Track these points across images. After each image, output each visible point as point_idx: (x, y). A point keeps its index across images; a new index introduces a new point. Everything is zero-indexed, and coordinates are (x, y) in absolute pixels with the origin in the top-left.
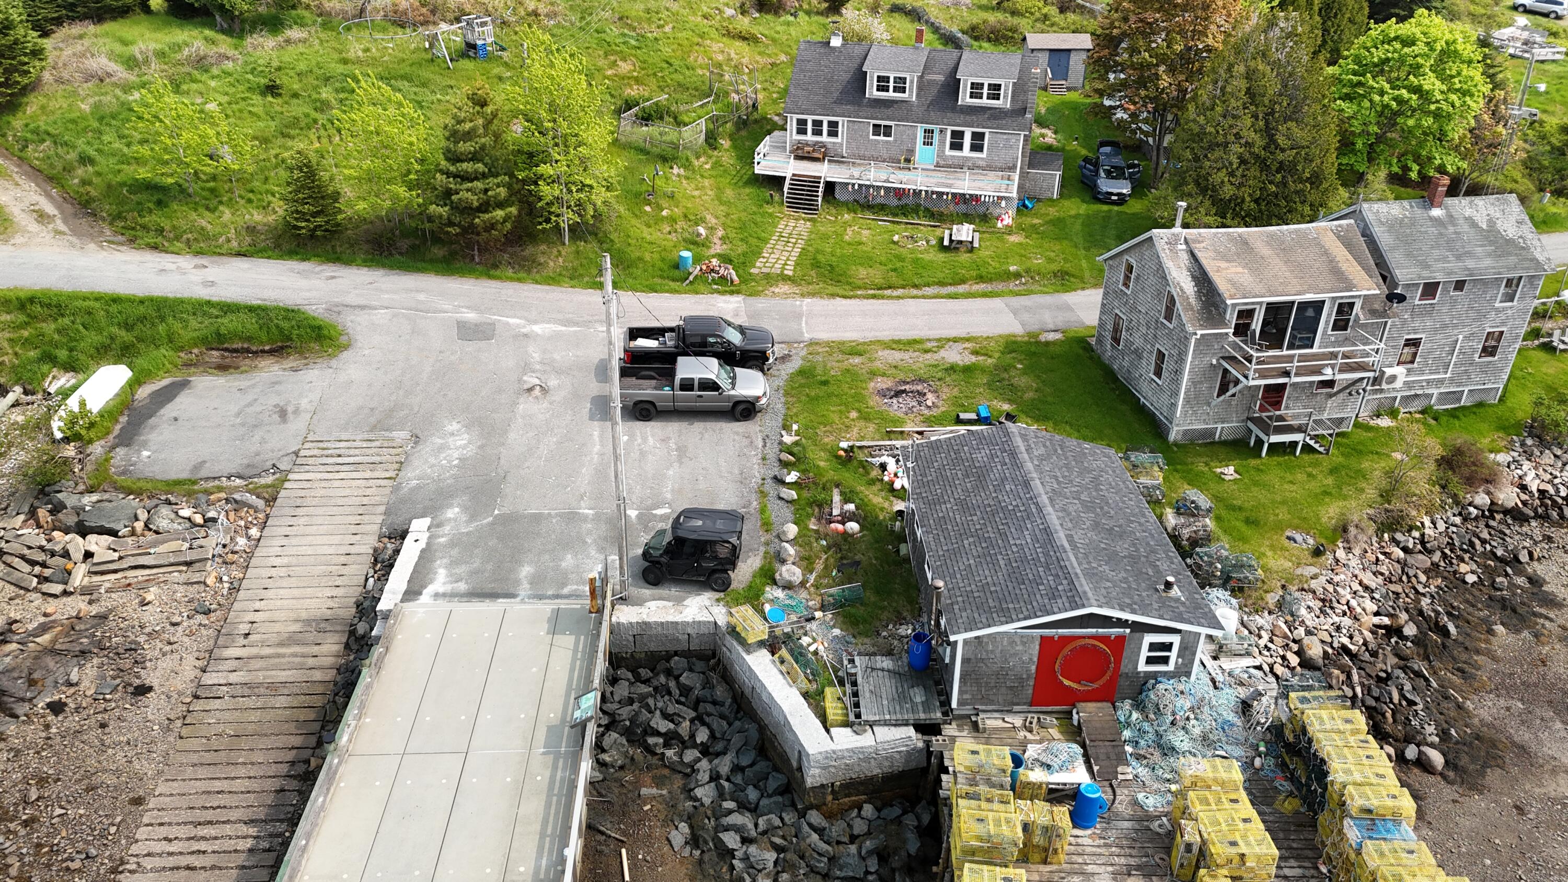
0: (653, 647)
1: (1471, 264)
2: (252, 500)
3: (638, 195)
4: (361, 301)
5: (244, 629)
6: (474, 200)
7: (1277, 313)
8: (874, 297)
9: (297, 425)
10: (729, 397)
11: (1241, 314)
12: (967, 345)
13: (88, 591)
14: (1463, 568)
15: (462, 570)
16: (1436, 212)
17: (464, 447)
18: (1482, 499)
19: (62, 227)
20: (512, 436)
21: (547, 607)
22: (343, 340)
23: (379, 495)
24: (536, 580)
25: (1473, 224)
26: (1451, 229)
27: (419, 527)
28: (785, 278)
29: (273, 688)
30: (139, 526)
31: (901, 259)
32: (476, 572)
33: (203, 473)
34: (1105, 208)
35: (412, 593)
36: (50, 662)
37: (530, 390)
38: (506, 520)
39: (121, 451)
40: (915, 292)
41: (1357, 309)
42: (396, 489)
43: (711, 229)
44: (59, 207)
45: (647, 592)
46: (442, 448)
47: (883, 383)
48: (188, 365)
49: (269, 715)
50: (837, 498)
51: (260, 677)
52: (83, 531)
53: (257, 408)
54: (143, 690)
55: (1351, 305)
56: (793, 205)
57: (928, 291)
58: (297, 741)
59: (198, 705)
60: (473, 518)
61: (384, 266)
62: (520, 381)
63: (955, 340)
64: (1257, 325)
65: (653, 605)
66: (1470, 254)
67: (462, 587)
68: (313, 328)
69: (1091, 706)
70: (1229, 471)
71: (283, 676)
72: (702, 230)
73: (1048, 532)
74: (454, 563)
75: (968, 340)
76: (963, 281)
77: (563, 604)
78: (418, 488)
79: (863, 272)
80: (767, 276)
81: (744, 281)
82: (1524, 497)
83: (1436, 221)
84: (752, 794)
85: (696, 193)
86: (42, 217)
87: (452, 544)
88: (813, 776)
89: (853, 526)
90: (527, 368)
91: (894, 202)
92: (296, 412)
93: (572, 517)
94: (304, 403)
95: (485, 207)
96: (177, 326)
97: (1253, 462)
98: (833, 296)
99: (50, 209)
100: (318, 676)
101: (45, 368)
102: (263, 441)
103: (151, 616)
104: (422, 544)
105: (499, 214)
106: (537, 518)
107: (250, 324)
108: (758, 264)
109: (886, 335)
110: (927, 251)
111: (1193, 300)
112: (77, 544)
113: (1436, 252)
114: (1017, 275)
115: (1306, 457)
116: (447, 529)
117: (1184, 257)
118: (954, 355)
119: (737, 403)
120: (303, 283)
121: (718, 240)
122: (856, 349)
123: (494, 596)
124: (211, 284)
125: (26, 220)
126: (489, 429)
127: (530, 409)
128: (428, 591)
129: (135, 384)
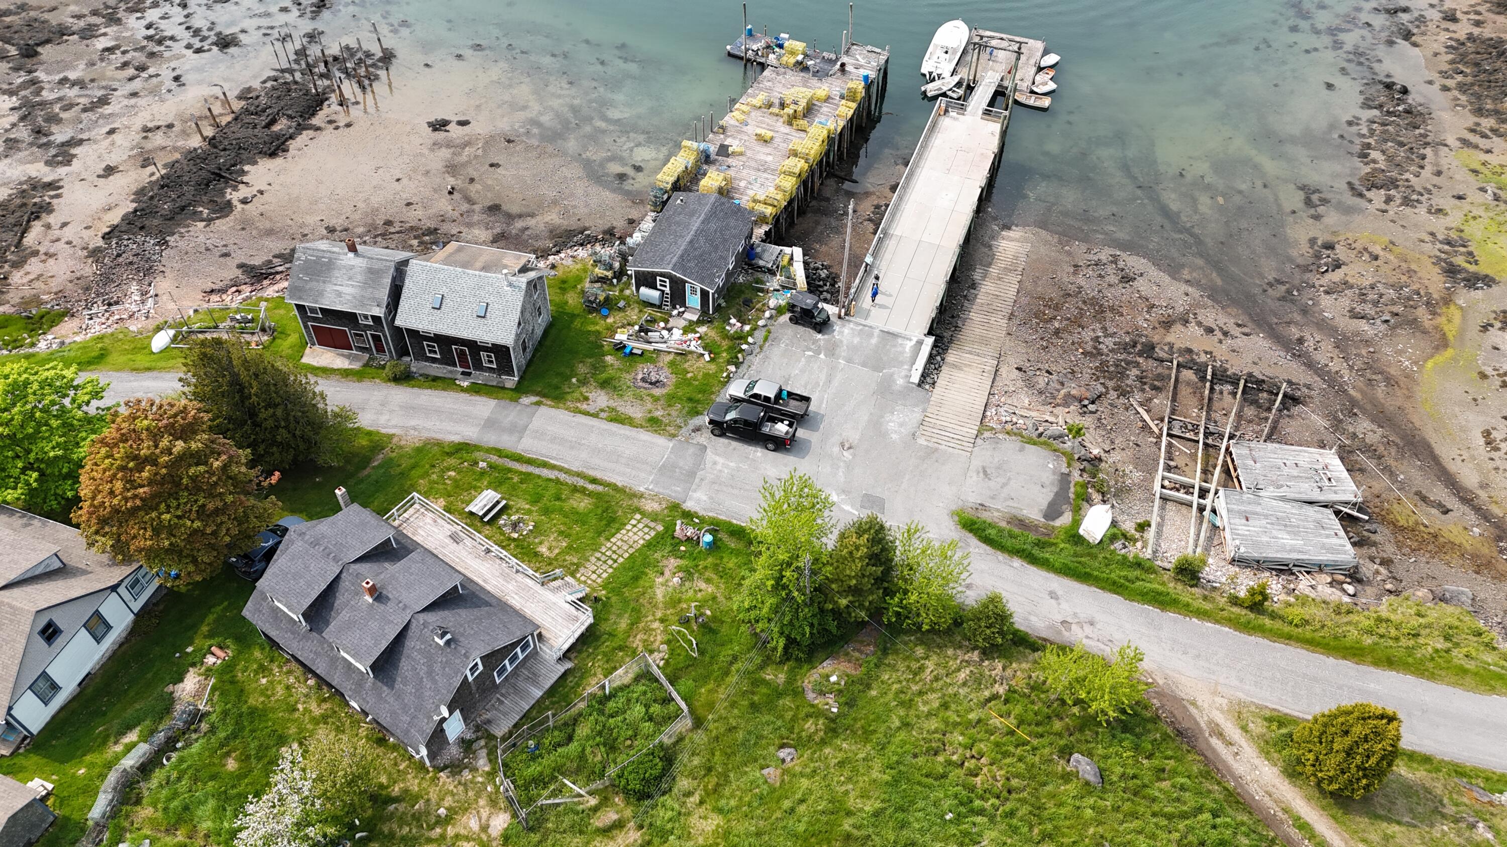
8: (594, 481)
9: (976, 463)
12: (584, 407)
15: (900, 349)
17: (890, 421)
20: (866, 418)
21: (868, 322)
22: (957, 519)
24: (871, 335)
27: (916, 378)
28: (643, 514)
29: (970, 353)
32: (895, 346)
35: (920, 343)
37: (849, 448)
38: (877, 368)
39: (1064, 471)
40: (562, 477)
42: (924, 410)
43: (665, 584)
44: (1214, 751)
46: (901, 425)
48: (1047, 532)
53: (1001, 480)
54: (1019, 369)
60: (892, 375)
62: (854, 455)
67: (900, 341)
72: (676, 580)
74: (902, 353)
75: (580, 411)
77: (863, 322)
78: (916, 405)
79: (583, 506)
80: (653, 521)
81: (674, 520)
85: (656, 625)
87: (902, 363)
90: (849, 466)
92: (978, 473)
93: (849, 361)
94: (975, 478)
99: (1215, 742)
102: (993, 456)
104: (915, 367)
106: (864, 365)
108: (653, 533)
109: (625, 430)
116: (903, 373)
118: (600, 399)
121: (667, 573)
122: (654, 424)
123: (888, 333)
124: (1053, 595)
125: (1232, 731)
126: (876, 426)
127: (853, 435)
128: (913, 343)
129: (1077, 523)
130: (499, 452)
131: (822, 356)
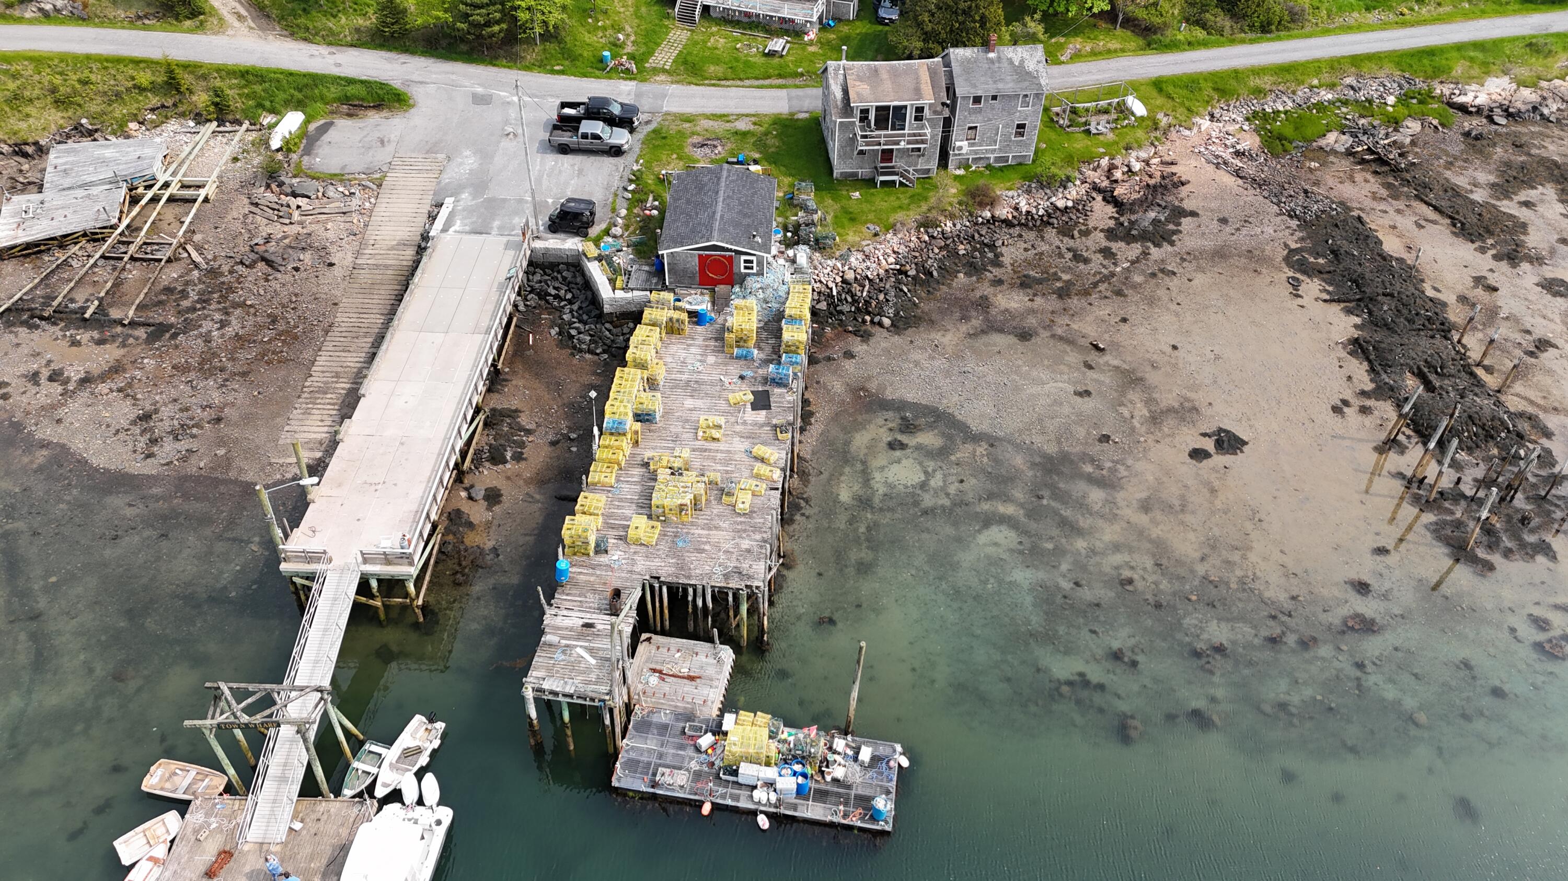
0: (552, 260)
1: (1000, 86)
2: (371, 185)
3: (585, 11)
4: (420, 79)
5: (372, 242)
6: (482, 20)
7: (882, 111)
8: (714, 85)
9: (390, 148)
10: (607, 144)
11: (862, 111)
12: (753, 119)
13: (301, 223)
14: (962, 247)
15: (467, 221)
16: (991, 55)
17: (472, 164)
18: (988, 214)
19: (253, 25)
20: (496, 159)
21: (503, 239)
22: (411, 102)
23: (432, 186)
24: (500, 228)
25: (1011, 61)
26: (997, 65)
27: (449, 201)
28: (664, 71)
29: (386, 267)
30: (320, 194)
31: (737, 60)
32: (474, 222)
33: (347, 171)
34: (880, 28)
35: (445, 230)
36: (290, 251)
37: (508, 134)
38: (490, 200)
39: (306, 158)
40: (739, 83)
41: (926, 110)
42: (439, 183)
43: (628, 35)
44: (248, 11)
45: (550, 235)
46: (461, 164)
47: (696, 139)
48: (332, 113)
49: (386, 277)
50: (651, 198)
51: (381, 262)
52: (295, 195)
53: (369, 139)
54: (331, 265)
55: (923, 108)
56: (681, 20)
57: (747, 82)
58: (399, 287)
59: (355, 271)
60: (474, 199)
61: (432, 56)
62: (503, 129)
63: (747, 115)
64: (872, 116)
65: (551, 241)
66: (1001, 80)
67: (467, 228)
68: (395, 94)
69: (722, 286)
70: (857, 194)
71: (390, 262)
72: (621, 36)
73: (714, 213)
74: (464, 218)
75: (754, 115)
76: (769, 77)
77: (511, 238)
78: (449, 183)
79: (712, 68)
80: (654, 69)
81: (640, 71)
82: (1015, 214)
83: (992, 61)
84: (585, 317)
85: (622, 10)
86: (240, 17)
87: (464, 210)
88: (607, 309)
89: (655, 212)
90: (507, 122)
91: (745, 20)
92: (389, 141)
93: (521, 201)
94: (392, 137)
95: (488, 24)
96: (325, 91)
97: (873, 190)
98: (690, 83)
99: (244, 12)
100: (405, 263)
101: (260, 111)
102: (373, 156)
103: (331, 235)
104: (450, 209)
105: (496, 28)
106: (504, 200)
107: (362, 91)
108: (651, 61)
109: (708, 111)
110: (755, 56)
111: (839, 103)
112: (294, 202)
113: (983, 79)
114: (802, 75)
115: (902, 189)
116: (462, 203)
117: (841, 77)
118: (742, 125)
119: (612, 147)
120: (388, 66)
121: (629, 43)
122: (689, 119)
123: (481, 233)
124: (339, 65)
125: (231, 20)
126: (485, 155)
127: (507, 144)
128: (452, 230)
129: (307, 122)
130: (797, 87)
131: (550, 201)
